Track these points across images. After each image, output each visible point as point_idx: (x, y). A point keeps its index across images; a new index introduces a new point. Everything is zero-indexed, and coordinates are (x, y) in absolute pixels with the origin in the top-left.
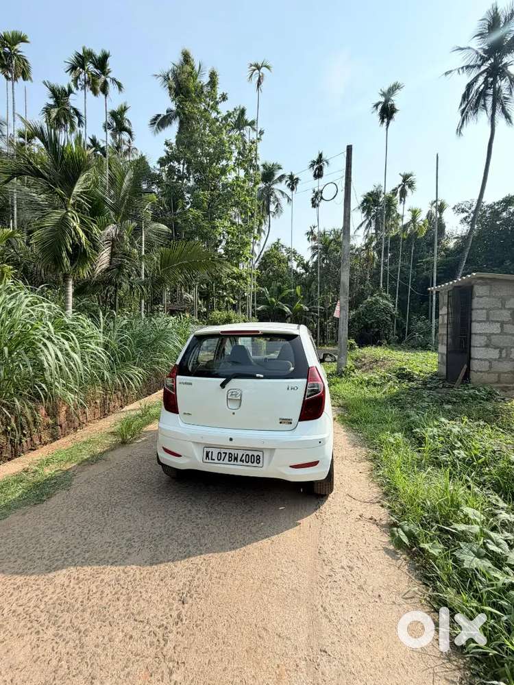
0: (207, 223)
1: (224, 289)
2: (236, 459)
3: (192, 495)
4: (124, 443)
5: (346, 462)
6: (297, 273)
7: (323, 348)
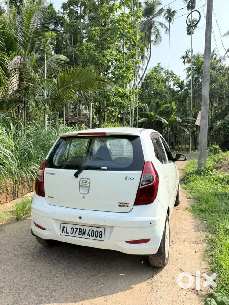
0: (98, 53)
1: (112, 106)
2: (84, 233)
3: (56, 259)
4: (18, 219)
5: (187, 243)
6: (173, 90)
7: (194, 152)
